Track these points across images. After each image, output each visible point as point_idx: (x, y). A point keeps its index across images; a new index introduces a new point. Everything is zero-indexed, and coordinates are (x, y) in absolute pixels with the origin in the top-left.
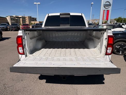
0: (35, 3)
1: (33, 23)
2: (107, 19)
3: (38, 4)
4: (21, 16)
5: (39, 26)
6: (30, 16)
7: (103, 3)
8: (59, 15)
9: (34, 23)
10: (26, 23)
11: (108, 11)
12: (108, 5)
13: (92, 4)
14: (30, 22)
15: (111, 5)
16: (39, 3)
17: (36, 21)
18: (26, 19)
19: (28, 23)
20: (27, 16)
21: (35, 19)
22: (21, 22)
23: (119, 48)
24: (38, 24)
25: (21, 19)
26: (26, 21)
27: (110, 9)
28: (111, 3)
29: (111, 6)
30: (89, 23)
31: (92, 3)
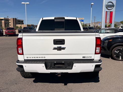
0: (22, 3)
1: (19, 27)
2: (111, 22)
3: (26, 4)
4: (3, 18)
5: (28, 30)
6: (14, 18)
7: (105, 3)
8: (54, 19)
9: (21, 27)
10: (10, 26)
11: (111, 13)
12: (110, 6)
13: (92, 5)
14: (16, 25)
15: (115, 5)
16: (28, 3)
17: (23, 24)
18: (10, 21)
19: (13, 27)
20: (11, 18)
21: (21, 22)
22: (3, 25)
23: (118, 53)
24: (27, 28)
25: (3, 21)
26: (10, 24)
27: (113, 10)
28: (115, 4)
29: (115, 7)
30: (90, 26)
31: (92, 3)
